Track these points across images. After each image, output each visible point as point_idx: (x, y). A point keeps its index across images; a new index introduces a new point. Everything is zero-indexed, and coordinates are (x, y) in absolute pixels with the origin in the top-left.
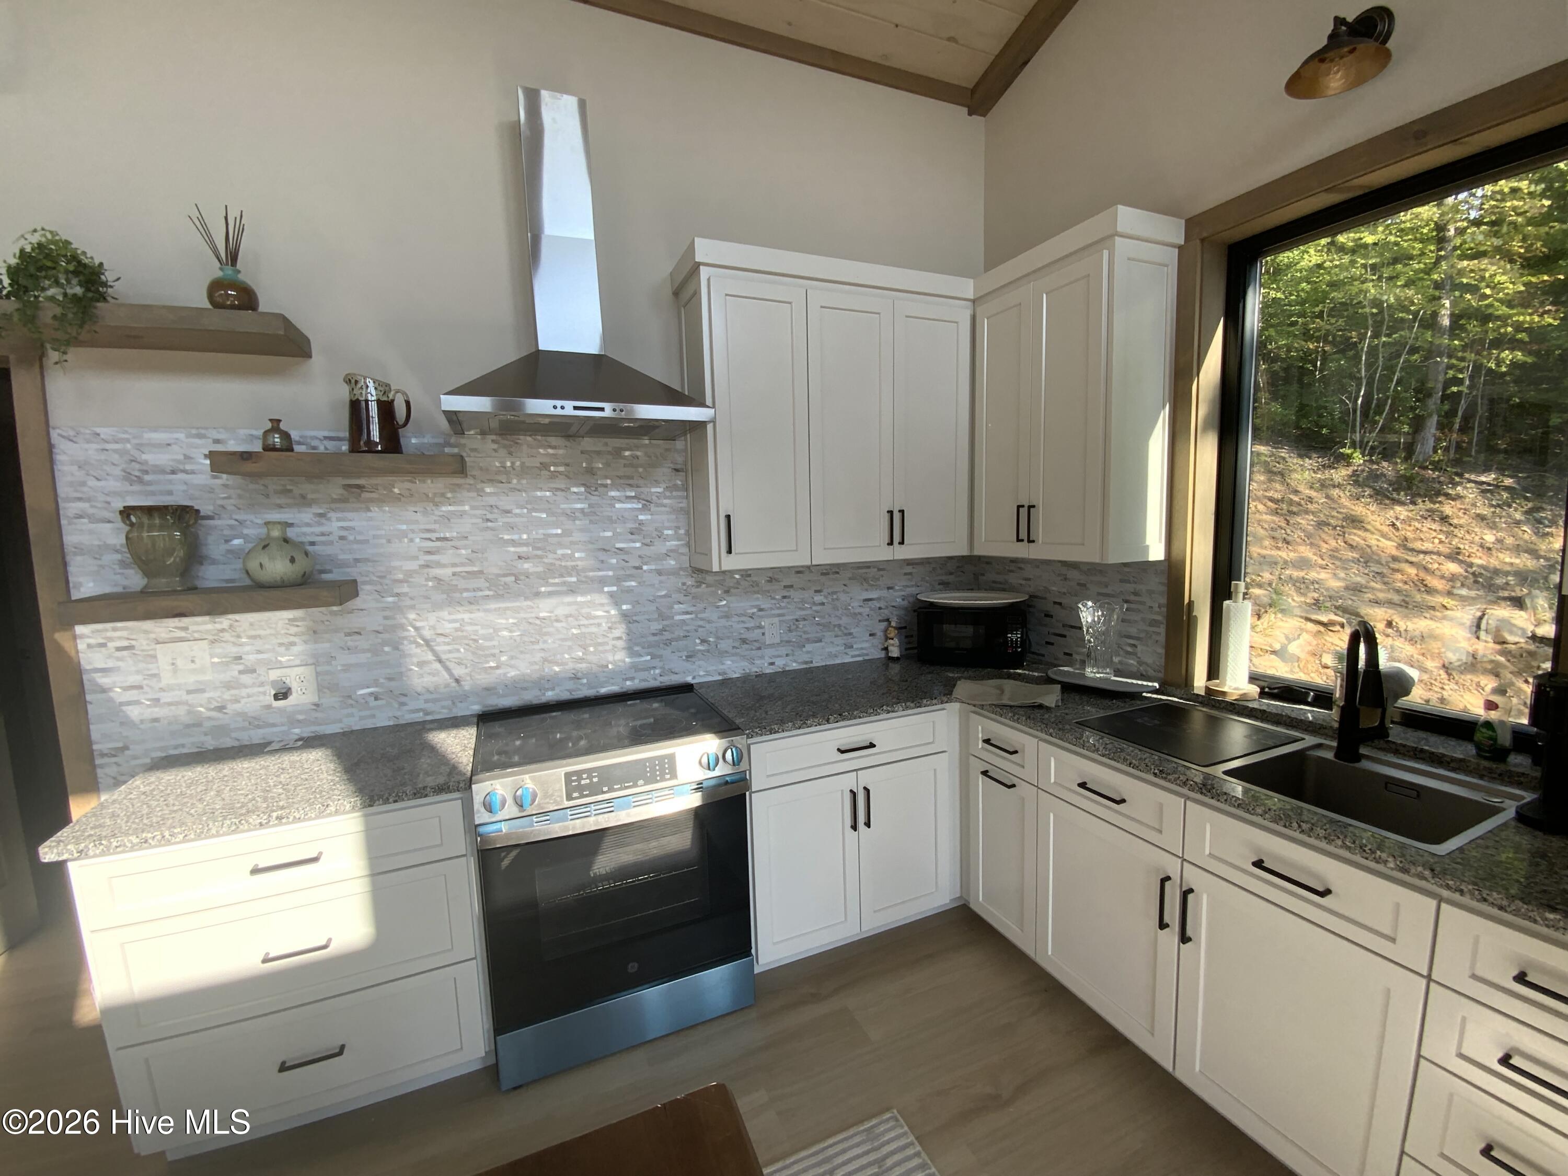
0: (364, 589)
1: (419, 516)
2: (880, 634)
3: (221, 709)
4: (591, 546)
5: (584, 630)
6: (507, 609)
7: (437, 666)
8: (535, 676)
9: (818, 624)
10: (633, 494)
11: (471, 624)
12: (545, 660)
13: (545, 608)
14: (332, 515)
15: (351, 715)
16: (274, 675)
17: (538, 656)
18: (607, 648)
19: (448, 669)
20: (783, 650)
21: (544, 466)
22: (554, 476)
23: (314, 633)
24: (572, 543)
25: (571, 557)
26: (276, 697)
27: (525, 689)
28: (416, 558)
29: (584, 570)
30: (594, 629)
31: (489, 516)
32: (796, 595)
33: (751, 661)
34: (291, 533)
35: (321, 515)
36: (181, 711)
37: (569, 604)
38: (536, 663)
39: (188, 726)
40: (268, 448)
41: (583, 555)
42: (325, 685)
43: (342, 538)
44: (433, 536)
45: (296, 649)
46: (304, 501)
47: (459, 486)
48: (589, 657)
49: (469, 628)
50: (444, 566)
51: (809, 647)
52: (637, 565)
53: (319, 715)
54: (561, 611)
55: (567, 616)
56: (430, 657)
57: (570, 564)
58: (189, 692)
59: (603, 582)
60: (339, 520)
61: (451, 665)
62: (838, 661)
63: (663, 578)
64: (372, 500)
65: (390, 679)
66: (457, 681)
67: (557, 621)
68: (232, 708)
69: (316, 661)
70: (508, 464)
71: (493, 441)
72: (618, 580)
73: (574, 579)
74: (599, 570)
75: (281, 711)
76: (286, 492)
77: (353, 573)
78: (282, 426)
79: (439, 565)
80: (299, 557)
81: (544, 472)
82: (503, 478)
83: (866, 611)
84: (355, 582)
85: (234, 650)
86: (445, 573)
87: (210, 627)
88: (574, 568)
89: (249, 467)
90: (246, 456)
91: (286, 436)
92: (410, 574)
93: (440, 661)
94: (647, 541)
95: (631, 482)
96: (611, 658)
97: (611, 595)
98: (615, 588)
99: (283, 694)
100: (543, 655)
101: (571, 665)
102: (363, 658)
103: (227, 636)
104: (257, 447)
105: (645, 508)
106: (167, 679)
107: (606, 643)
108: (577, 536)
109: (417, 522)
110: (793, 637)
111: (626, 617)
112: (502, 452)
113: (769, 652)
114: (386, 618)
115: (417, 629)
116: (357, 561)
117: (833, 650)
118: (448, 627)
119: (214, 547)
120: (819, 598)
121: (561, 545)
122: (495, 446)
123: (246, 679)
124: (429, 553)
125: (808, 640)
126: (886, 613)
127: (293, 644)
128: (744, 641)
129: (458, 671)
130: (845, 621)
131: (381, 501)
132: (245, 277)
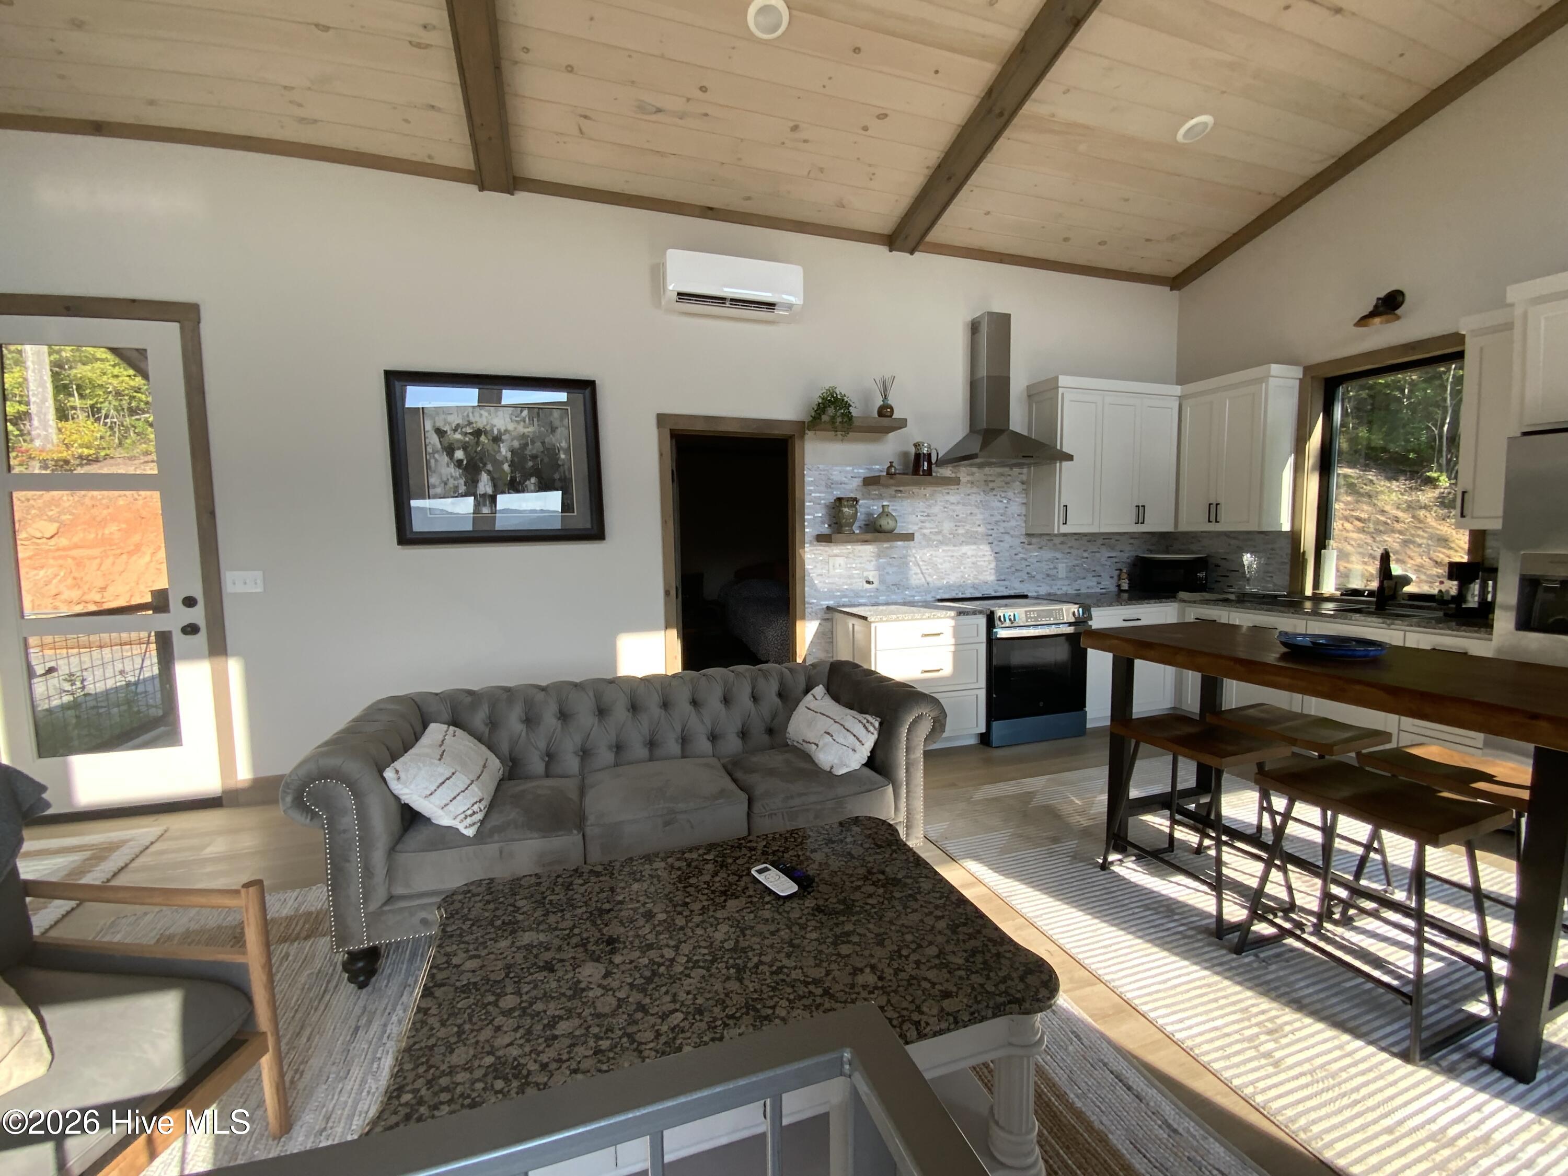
1: (920, 505)
2: (1116, 578)
5: (978, 563)
6: (949, 550)
7: (921, 575)
9: (1084, 569)
10: (1003, 496)
11: (935, 556)
12: (961, 576)
13: (965, 551)
15: (889, 595)
16: (865, 574)
17: (959, 574)
18: (987, 573)
19: (925, 578)
20: (1067, 582)
23: (879, 556)
26: (866, 583)
28: (917, 524)
29: (981, 533)
30: (981, 562)
31: (946, 506)
32: (1074, 552)
33: (1051, 586)
36: (834, 587)
37: (972, 550)
41: (980, 526)
42: (882, 580)
44: (924, 513)
45: (873, 563)
46: (881, 497)
47: (935, 491)
48: (980, 577)
49: (934, 559)
51: (1079, 582)
52: (1003, 531)
53: (878, 594)
54: (970, 553)
55: (972, 555)
56: (918, 571)
57: (975, 530)
58: (838, 579)
59: (988, 539)
60: (893, 506)
61: (927, 576)
62: (1093, 591)
63: (1013, 539)
65: (905, 578)
66: (929, 584)
67: (968, 557)
68: (851, 587)
69: (879, 568)
72: (995, 542)
73: (975, 537)
75: (866, 590)
76: (875, 493)
79: (926, 528)
83: (1109, 563)
85: (853, 562)
86: (926, 531)
87: (845, 551)
88: (977, 532)
92: (914, 531)
93: (922, 573)
94: (1008, 519)
95: (1003, 489)
97: (992, 548)
98: (993, 545)
99: (869, 582)
100: (961, 574)
102: (895, 569)
103: (851, 556)
105: (1010, 503)
106: (831, 573)
107: (987, 571)
108: (979, 516)
109: (919, 507)
110: (1071, 575)
111: (996, 557)
113: (1060, 582)
114: (905, 551)
115: (915, 559)
117: (1090, 584)
118: (925, 558)
120: (1085, 555)
121: (972, 520)
123: (856, 575)
125: (1079, 578)
126: (1119, 566)
127: (872, 561)
128: (1048, 575)
129: (929, 579)
130: (1098, 568)
131: (907, 498)
132: (891, 401)
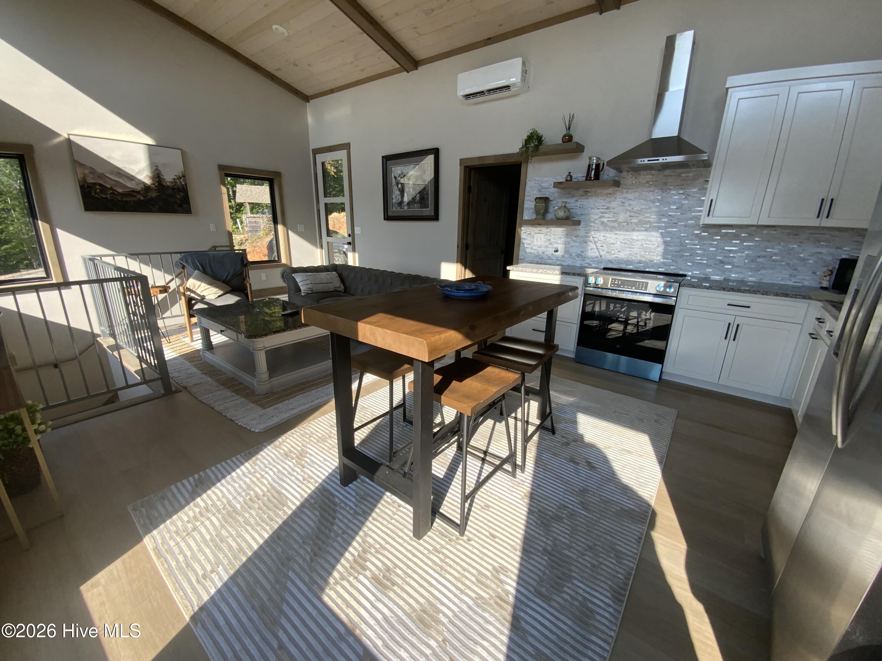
0: (582, 224)
1: (602, 201)
3: (543, 253)
4: (658, 213)
5: (647, 246)
6: (622, 234)
7: (596, 250)
8: (625, 259)
10: (682, 192)
11: (610, 238)
12: (630, 254)
13: (636, 235)
14: (579, 200)
15: (570, 261)
16: (556, 246)
17: (628, 253)
18: (655, 254)
19: (599, 252)
20: (745, 271)
21: (647, 182)
22: (650, 186)
23: (567, 235)
24: (651, 212)
25: (649, 217)
26: (555, 251)
27: (621, 263)
28: (598, 215)
29: (653, 223)
30: (651, 246)
31: (624, 201)
32: (762, 244)
33: (723, 272)
34: (567, 205)
35: (577, 200)
36: (536, 252)
37: (644, 235)
38: (626, 255)
39: (536, 256)
40: (567, 181)
41: (655, 217)
42: (566, 251)
43: (580, 207)
44: (604, 207)
45: (562, 239)
46: (573, 196)
47: (616, 191)
48: (646, 256)
49: (608, 239)
50: (606, 218)
52: (675, 222)
53: (563, 259)
54: (640, 237)
55: (643, 240)
56: (595, 247)
57: (648, 220)
58: (539, 247)
59: (659, 228)
60: (581, 202)
61: (600, 251)
63: (686, 228)
64: (590, 196)
65: (582, 252)
66: (601, 256)
67: (638, 241)
68: (546, 253)
69: (566, 243)
70: (634, 182)
71: (631, 174)
72: (665, 228)
73: (648, 226)
74: (659, 223)
75: (555, 256)
76: (570, 193)
77: (580, 218)
78: (571, 174)
79: (604, 217)
80: (567, 211)
81: (647, 185)
82: (631, 187)
83: (813, 259)
84: (580, 221)
85: (549, 238)
86: (605, 220)
87: (546, 231)
88: (649, 221)
89: (561, 186)
90: (561, 183)
91: (571, 177)
92: (595, 220)
93: (597, 249)
94: (683, 212)
95: (682, 187)
96: (655, 258)
97: (661, 233)
98: (663, 231)
99: (556, 251)
100: (630, 252)
101: (639, 258)
102: (577, 244)
103: (549, 234)
104: (564, 181)
105: (686, 198)
106: (535, 243)
107: (655, 252)
108: (654, 209)
109: (601, 203)
110: (754, 265)
111: (666, 243)
112: (634, 178)
113: (736, 270)
114: (586, 233)
115: (593, 237)
116: (582, 214)
117: (780, 276)
118: (602, 238)
119: (551, 210)
120: (778, 247)
121: (646, 213)
122: (631, 176)
123: (550, 246)
124: (602, 213)
125: (764, 268)
127: (562, 238)
128: (722, 262)
129: (602, 253)
130: (795, 262)
131: (592, 196)
132: (572, 132)
